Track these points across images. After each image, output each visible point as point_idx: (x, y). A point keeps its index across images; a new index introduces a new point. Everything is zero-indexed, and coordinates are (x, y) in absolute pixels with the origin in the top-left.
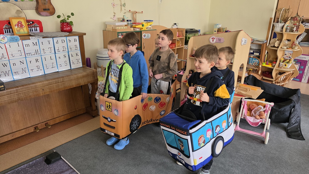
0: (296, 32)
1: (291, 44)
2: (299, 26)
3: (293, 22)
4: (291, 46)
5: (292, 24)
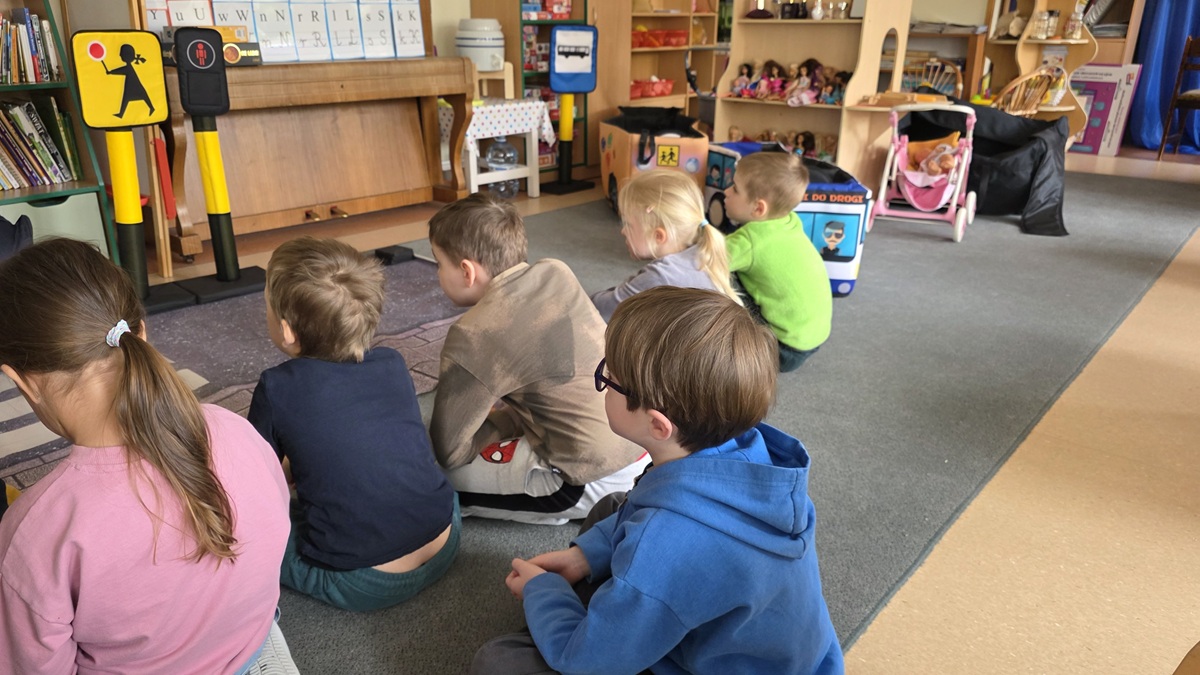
1: (1061, 23)
4: (1058, 29)
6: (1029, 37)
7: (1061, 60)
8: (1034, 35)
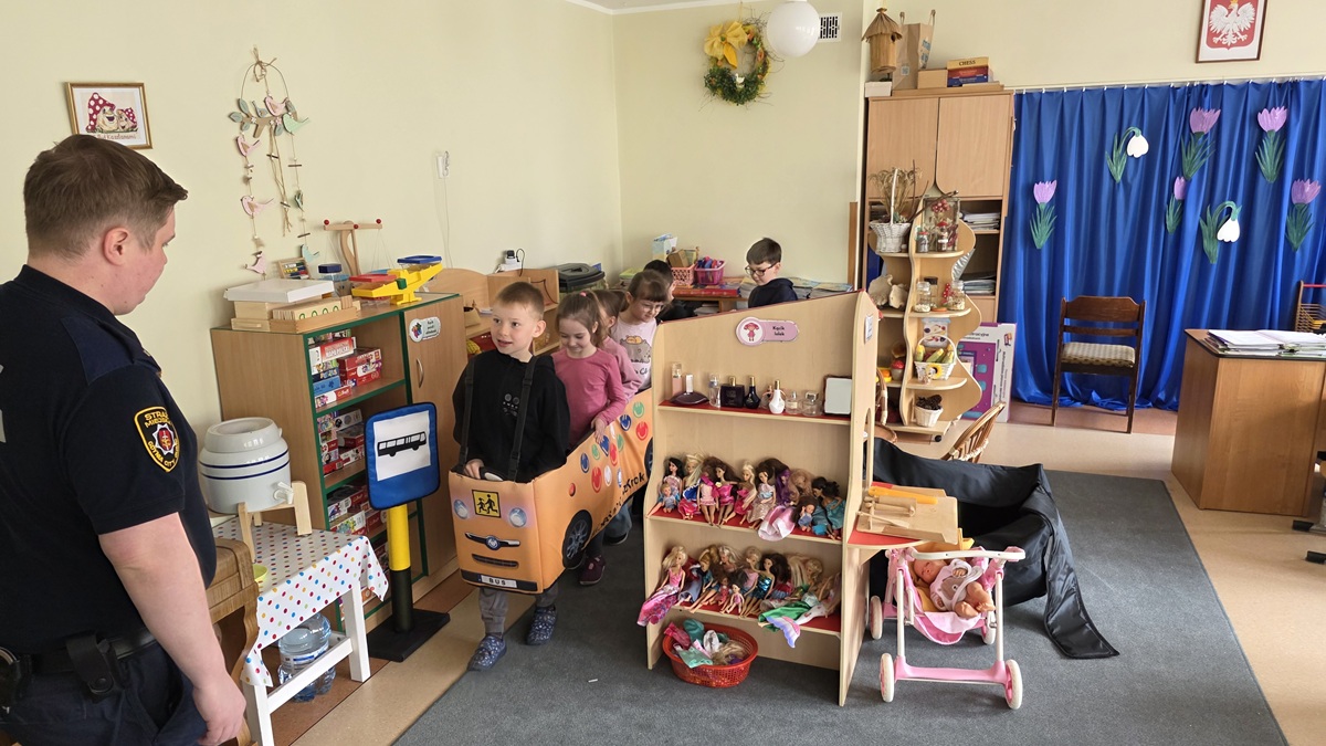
0: (950, 248)
1: (940, 292)
2: (954, 228)
3: (933, 214)
4: (940, 299)
5: (932, 222)
6: (913, 310)
7: (944, 328)
8: (918, 307)
